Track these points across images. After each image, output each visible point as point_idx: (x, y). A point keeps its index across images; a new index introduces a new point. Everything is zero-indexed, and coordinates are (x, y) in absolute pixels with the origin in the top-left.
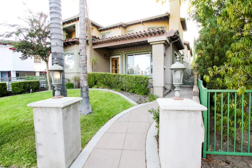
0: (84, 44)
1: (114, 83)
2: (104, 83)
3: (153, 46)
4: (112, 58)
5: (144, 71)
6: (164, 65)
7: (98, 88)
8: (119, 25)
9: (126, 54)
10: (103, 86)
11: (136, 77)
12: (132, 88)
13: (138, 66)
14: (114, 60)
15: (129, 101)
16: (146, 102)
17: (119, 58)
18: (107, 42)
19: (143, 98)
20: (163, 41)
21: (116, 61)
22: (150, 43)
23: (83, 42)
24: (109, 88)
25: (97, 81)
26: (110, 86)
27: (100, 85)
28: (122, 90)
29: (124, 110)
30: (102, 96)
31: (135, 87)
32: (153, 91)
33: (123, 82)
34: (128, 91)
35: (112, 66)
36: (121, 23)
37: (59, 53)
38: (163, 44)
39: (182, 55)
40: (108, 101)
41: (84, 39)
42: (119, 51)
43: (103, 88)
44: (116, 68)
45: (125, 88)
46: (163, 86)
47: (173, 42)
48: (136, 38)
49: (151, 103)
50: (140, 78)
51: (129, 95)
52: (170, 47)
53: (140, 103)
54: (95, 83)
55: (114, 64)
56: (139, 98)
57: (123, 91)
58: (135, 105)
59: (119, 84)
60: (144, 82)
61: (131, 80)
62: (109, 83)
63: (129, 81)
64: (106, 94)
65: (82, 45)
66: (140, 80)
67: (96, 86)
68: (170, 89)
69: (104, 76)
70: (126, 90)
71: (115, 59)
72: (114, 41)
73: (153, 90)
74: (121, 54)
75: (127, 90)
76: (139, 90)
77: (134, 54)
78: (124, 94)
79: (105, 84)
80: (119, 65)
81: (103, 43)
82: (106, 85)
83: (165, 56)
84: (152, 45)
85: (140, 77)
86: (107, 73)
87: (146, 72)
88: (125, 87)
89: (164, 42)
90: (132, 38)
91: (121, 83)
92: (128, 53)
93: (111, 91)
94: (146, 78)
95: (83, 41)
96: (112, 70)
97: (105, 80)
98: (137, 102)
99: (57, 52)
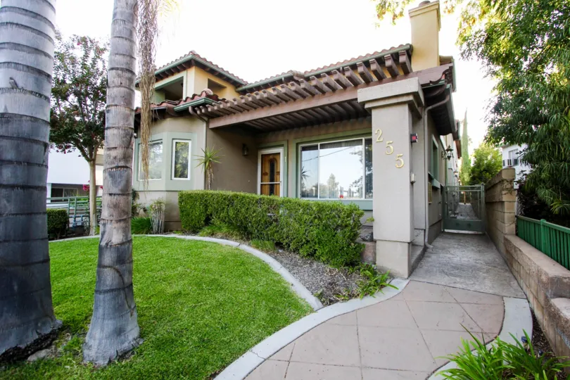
0: (121, 85)
1: (258, 222)
2: (230, 223)
3: (374, 113)
4: (262, 155)
5: (346, 189)
6: (411, 171)
7: (212, 235)
8: (285, 78)
9: (297, 144)
10: (225, 230)
11: (321, 208)
12: (308, 241)
13: (333, 178)
14: (267, 159)
15: (293, 289)
16: (351, 296)
17: (279, 153)
18: (245, 109)
19: (341, 278)
20: (408, 94)
21: (272, 161)
22: (364, 103)
23: (117, 81)
24: (242, 239)
25: (211, 215)
26: (244, 231)
27: (220, 228)
28: (279, 245)
29: (270, 334)
30: (212, 266)
31: (316, 240)
32: (375, 254)
33: (283, 220)
34: (296, 251)
35: (262, 174)
36: (291, 71)
37: (22, 116)
38: (406, 107)
39: (448, 150)
40: (222, 289)
41: (122, 69)
42: (280, 137)
43: (226, 237)
44: (272, 180)
45: (286, 241)
46: (409, 241)
47: (430, 107)
48: (323, 92)
49: (369, 300)
50: (334, 210)
51: (296, 265)
52: (422, 120)
53: (331, 302)
54: (208, 221)
55: (268, 170)
56: (327, 278)
57: (282, 247)
58: (312, 311)
59: (271, 227)
60: (346, 226)
61: (305, 217)
62: (242, 223)
63: (299, 221)
64: (223, 261)
65: (115, 89)
66: (334, 217)
67: (207, 230)
68: (423, 244)
69: (230, 201)
70: (289, 246)
71: (271, 157)
72: (262, 107)
73: (375, 248)
74: (285, 143)
75: (292, 247)
76: (330, 251)
77: (319, 144)
78: (281, 262)
79: (232, 224)
80: (279, 173)
81: (234, 113)
82: (234, 229)
83: (412, 142)
84: (370, 109)
85: (332, 209)
86: (238, 193)
87: (350, 192)
88: (287, 237)
89: (411, 98)
90: (313, 95)
91: (274, 224)
92: (305, 140)
93: (246, 248)
94: (351, 212)
95: (119, 76)
96: (262, 185)
97: (231, 213)
98: (320, 296)
99: (10, 111)
